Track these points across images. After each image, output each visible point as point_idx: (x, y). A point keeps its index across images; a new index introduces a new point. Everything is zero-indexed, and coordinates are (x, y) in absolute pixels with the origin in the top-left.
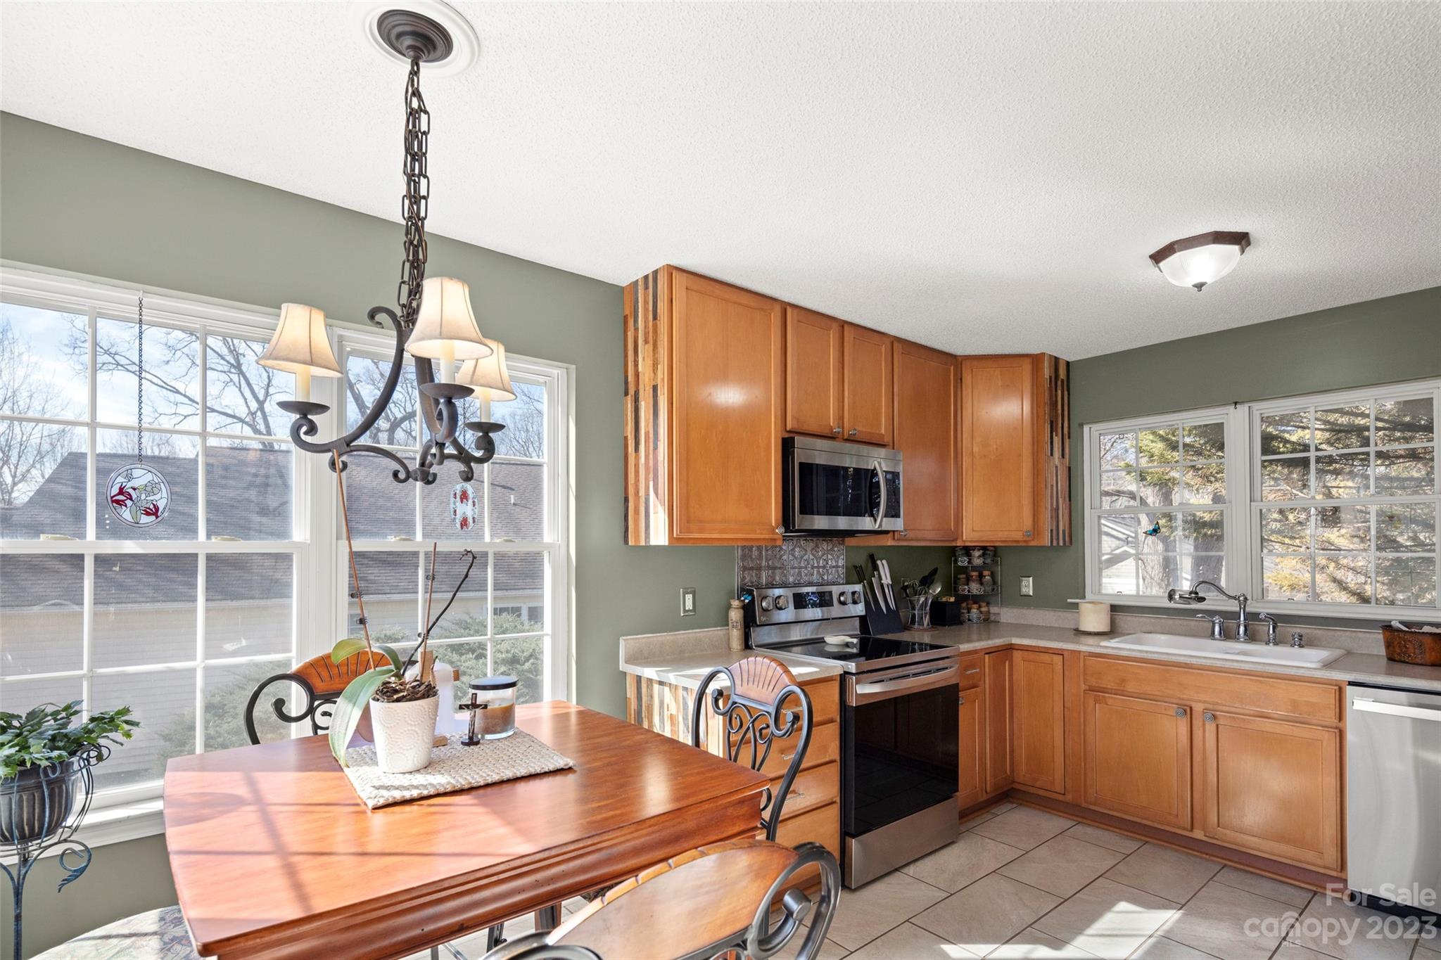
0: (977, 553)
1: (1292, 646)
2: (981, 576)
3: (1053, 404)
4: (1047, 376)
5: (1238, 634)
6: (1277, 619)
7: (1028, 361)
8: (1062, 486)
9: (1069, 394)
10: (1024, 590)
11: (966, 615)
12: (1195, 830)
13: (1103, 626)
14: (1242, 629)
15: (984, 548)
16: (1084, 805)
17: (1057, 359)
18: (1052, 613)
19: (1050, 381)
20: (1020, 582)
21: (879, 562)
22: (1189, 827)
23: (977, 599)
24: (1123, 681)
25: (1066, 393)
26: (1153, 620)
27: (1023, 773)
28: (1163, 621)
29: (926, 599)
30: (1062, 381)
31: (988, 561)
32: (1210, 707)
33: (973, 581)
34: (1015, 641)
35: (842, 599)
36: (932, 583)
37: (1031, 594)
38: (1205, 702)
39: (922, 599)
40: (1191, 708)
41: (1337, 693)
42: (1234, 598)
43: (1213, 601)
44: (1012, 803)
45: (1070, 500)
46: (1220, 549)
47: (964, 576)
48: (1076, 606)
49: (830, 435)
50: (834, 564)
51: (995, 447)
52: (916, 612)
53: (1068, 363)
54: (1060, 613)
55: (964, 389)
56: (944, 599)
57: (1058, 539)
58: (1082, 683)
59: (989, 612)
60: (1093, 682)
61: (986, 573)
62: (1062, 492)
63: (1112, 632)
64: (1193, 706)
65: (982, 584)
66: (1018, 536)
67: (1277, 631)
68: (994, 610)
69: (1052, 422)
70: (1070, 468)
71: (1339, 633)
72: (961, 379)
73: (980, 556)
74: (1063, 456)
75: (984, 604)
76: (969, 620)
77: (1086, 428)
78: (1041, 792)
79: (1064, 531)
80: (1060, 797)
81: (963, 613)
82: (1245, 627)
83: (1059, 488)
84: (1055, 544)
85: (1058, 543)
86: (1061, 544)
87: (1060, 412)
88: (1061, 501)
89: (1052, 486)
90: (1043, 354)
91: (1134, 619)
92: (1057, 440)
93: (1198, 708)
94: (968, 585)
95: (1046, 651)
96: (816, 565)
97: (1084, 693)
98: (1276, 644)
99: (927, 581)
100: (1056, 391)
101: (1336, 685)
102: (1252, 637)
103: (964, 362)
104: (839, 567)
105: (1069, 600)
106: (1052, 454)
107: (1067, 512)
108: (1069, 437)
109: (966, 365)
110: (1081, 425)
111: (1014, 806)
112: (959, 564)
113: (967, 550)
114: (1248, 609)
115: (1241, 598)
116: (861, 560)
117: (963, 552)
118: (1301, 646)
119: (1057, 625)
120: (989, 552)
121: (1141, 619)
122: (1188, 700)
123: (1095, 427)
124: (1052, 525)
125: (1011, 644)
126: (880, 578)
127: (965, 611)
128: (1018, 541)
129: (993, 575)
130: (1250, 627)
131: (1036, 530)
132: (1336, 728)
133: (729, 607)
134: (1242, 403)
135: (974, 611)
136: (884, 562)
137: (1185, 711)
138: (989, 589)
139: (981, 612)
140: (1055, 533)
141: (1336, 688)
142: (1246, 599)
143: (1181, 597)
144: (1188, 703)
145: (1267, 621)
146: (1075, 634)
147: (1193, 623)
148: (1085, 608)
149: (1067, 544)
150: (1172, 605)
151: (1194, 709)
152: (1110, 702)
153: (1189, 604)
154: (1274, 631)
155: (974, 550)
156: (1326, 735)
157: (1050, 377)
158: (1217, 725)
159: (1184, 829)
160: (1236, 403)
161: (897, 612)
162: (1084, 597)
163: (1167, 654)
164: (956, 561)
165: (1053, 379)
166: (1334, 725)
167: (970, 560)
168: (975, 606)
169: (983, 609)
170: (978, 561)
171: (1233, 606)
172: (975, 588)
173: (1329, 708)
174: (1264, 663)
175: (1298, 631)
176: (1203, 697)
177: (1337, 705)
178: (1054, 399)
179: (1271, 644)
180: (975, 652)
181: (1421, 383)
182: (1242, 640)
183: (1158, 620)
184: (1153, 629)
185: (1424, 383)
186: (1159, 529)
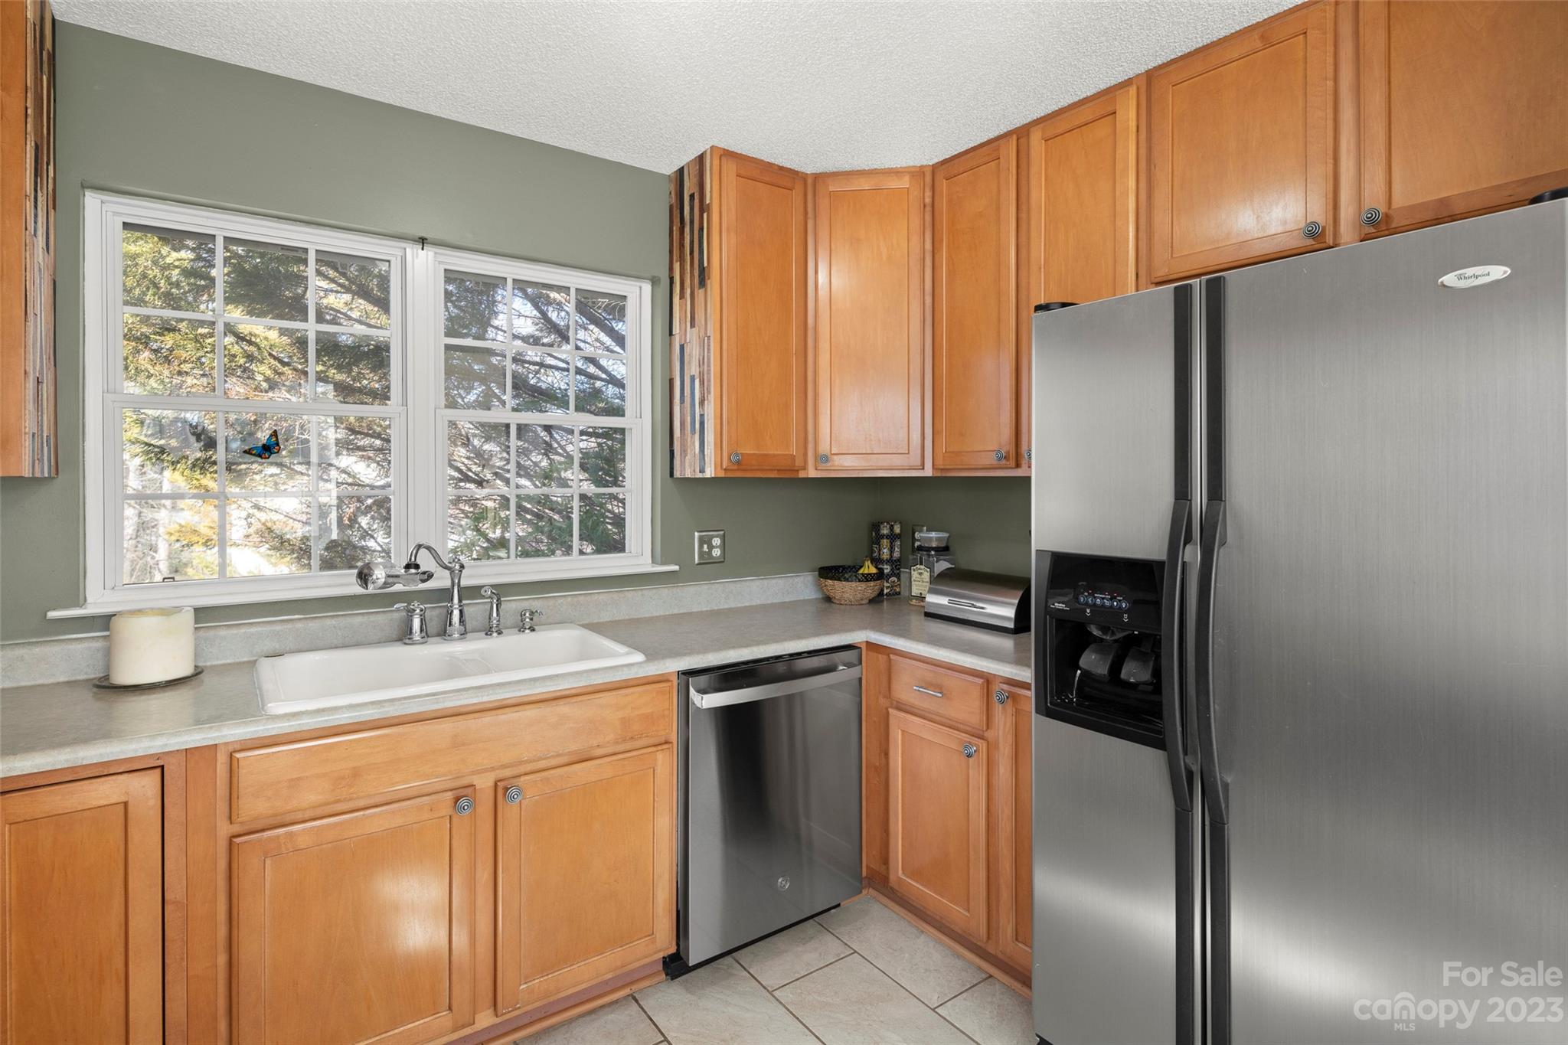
1: (522, 631)
5: (451, 625)
6: (500, 591)
14: (456, 613)
67: (500, 611)
71: (560, 601)
82: (459, 611)
91: (234, 631)
98: (500, 632)
102: (468, 628)
105: (53, 615)
115: (456, 567)
118: (533, 629)
130: (467, 610)
142: (462, 567)
145: (489, 597)
154: (497, 611)
175: (525, 605)
179: (495, 635)
181: (623, 281)
182: (456, 635)
183: (289, 626)
184: (277, 647)
185: (626, 282)
186: (278, 444)
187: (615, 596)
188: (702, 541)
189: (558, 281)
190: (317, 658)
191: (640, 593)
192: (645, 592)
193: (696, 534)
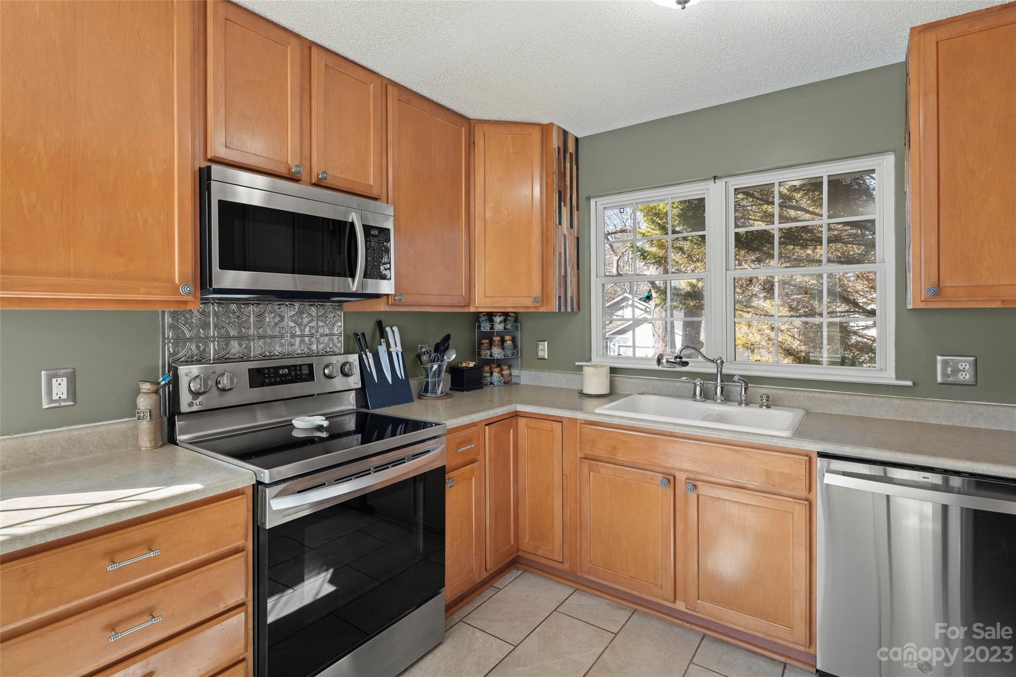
0: (498, 319)
1: (761, 406)
2: (503, 341)
3: (562, 175)
4: (555, 145)
5: (716, 394)
6: (747, 380)
7: (538, 129)
8: (570, 254)
9: (577, 169)
10: (541, 354)
11: (489, 379)
12: (677, 601)
13: (603, 389)
14: (719, 389)
15: (506, 315)
16: (579, 574)
17: (565, 133)
18: (563, 375)
19: (559, 152)
20: (537, 346)
21: (388, 329)
22: (672, 600)
23: (499, 363)
24: (614, 449)
25: (574, 167)
26: (646, 382)
27: (527, 542)
28: (654, 382)
29: (440, 366)
30: (571, 154)
31: (509, 326)
32: (692, 476)
33: (495, 346)
34: (521, 408)
35: (327, 371)
36: (447, 349)
37: (546, 357)
38: (687, 471)
39: (435, 367)
40: (675, 477)
41: (808, 464)
42: (713, 361)
43: (696, 365)
44: (518, 569)
45: (578, 268)
46: (700, 316)
47: (487, 341)
48: (580, 368)
49: (288, 176)
50: (327, 331)
51: (506, 213)
52: (430, 380)
53: (577, 139)
54: (569, 376)
55: (476, 150)
56: (464, 365)
57: (566, 305)
58: (578, 451)
59: (510, 375)
60: (588, 451)
61: (507, 338)
62: (570, 261)
63: (611, 394)
64: (676, 475)
65: (503, 348)
66: (528, 302)
67: (747, 392)
68: (515, 372)
69: (560, 192)
70: (578, 239)
71: (799, 393)
72: (474, 143)
73: (501, 322)
74: (571, 227)
75: (505, 367)
76: (492, 383)
77: (593, 202)
78: (543, 561)
79: (572, 298)
80: (559, 566)
81: (486, 377)
82: (722, 388)
83: (567, 257)
84: (563, 310)
85: (566, 309)
86: (569, 310)
87: (568, 183)
88: (569, 269)
89: (560, 254)
90: (551, 124)
91: (629, 380)
92: (565, 211)
93: (681, 477)
94: (491, 349)
95: (547, 418)
96: (298, 333)
97: (580, 461)
98: (747, 404)
99: (441, 347)
100: (565, 162)
101: (807, 456)
102: (727, 398)
103: (476, 126)
104: (334, 335)
105: (577, 363)
106: (560, 223)
107: (575, 280)
108: (578, 210)
109: (478, 129)
110: (588, 199)
111: (520, 572)
112: (482, 329)
113: (490, 316)
114: (724, 371)
115: (719, 362)
116: (367, 327)
117: (486, 318)
118: (768, 407)
119: (566, 387)
120: (510, 318)
121: (636, 381)
122: (673, 468)
123: (601, 201)
124: (560, 292)
125: (517, 411)
126: (388, 346)
127: (488, 375)
128: (528, 307)
129: (514, 340)
130: (726, 387)
131: (544, 298)
132: (806, 500)
133: (138, 392)
134: (720, 178)
135: (495, 374)
136: (395, 329)
137: (669, 480)
138: (509, 353)
139: (502, 375)
140: (562, 299)
141: (807, 458)
142: (722, 362)
143: (667, 362)
144: (672, 472)
145: (740, 383)
146: (579, 397)
147: (678, 384)
148: (588, 371)
149: (575, 310)
150: (660, 368)
151: (677, 478)
152: (602, 470)
153: (674, 368)
154: (745, 392)
155: (495, 316)
156: (797, 507)
157: (559, 148)
158: (698, 496)
159: (668, 600)
160: (715, 178)
161: (406, 382)
162: (590, 360)
163: (654, 422)
164: (479, 327)
165: (562, 151)
166: (804, 496)
167: (493, 325)
168: (497, 370)
169: (506, 372)
170: (499, 327)
171: (712, 369)
172: (497, 353)
173: (800, 479)
174: (741, 432)
175: (765, 391)
176: (686, 466)
177: (808, 476)
178: (562, 170)
179: (743, 405)
180: (474, 425)
181: (866, 160)
182: (719, 401)
183: (650, 381)
184: (645, 390)
185: (869, 159)
186: (651, 296)
187: (846, 398)
188: (945, 364)
189: (810, 175)
190: (652, 398)
191: (870, 399)
192: (876, 399)
193: (939, 358)
